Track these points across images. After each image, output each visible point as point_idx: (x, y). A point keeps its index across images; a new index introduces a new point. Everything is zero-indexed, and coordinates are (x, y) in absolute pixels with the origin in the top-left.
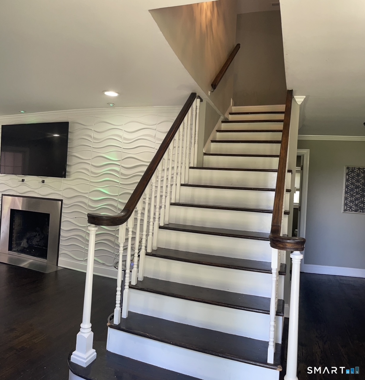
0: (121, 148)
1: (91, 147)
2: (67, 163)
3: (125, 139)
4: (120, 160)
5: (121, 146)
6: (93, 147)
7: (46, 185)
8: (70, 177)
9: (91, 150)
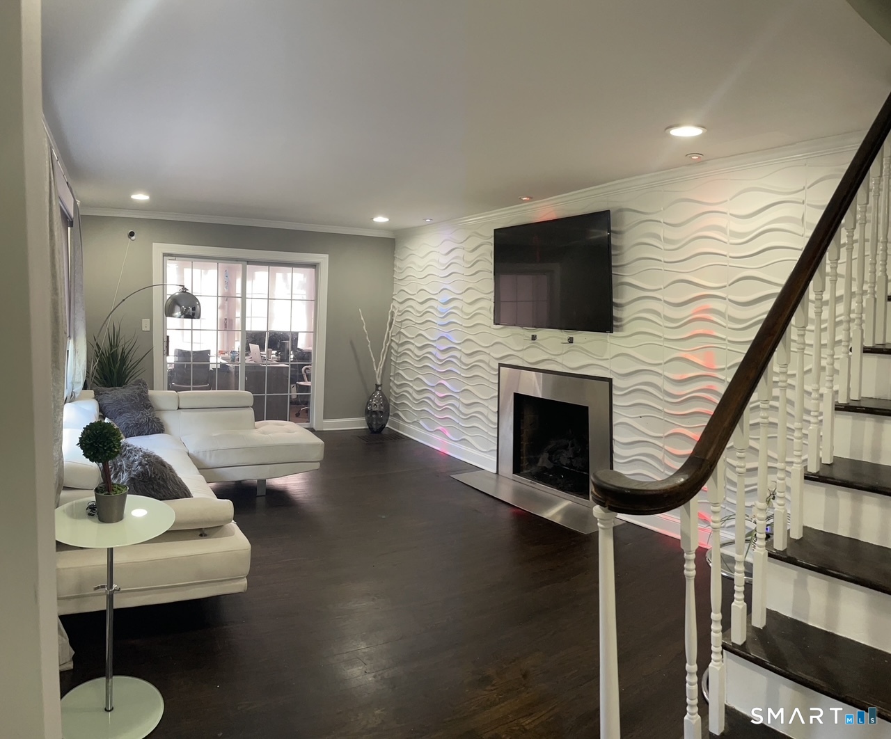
0: (726, 256)
1: (661, 261)
2: (614, 300)
3: (734, 234)
4: (725, 286)
5: (725, 253)
6: (665, 262)
7: (576, 346)
8: (622, 331)
9: (659, 268)
